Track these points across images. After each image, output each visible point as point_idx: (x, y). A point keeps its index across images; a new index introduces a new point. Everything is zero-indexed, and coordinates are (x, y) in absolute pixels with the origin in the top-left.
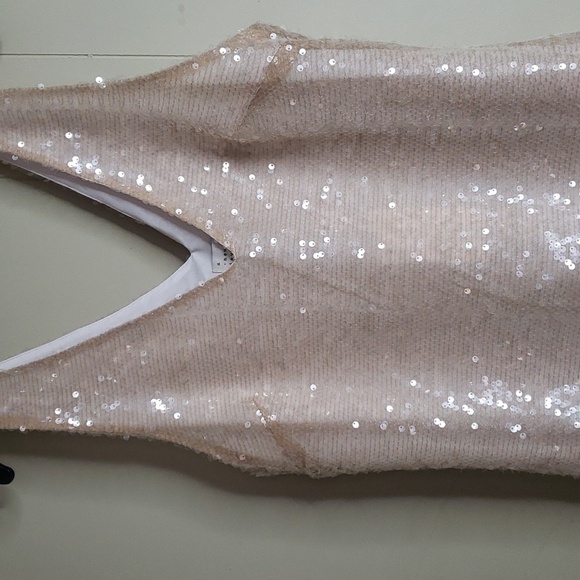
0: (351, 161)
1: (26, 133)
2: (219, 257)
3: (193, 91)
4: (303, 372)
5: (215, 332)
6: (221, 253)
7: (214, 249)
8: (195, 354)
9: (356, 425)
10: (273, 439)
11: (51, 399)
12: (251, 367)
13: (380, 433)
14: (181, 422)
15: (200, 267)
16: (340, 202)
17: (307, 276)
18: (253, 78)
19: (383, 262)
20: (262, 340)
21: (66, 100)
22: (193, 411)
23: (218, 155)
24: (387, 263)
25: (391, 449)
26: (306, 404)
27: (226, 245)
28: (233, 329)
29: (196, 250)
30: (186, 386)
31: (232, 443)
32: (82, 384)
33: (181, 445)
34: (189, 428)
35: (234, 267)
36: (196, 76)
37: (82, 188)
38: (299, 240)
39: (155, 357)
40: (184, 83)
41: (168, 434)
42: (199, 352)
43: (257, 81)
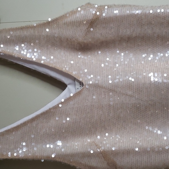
0: (126, 48)
1: (7, 45)
2: (78, 86)
3: (67, 24)
4: (113, 130)
5: (77, 114)
6: (79, 84)
7: (76, 82)
8: (70, 124)
9: (137, 149)
10: (103, 158)
11: (13, 146)
12: (92, 129)
13: (147, 152)
14: (64, 152)
15: (71, 90)
16: (123, 63)
17: (113, 89)
18: (89, 18)
19: (142, 82)
20: (96, 117)
21: (22, 32)
22: (69, 148)
23: (76, 49)
24: (144, 82)
25: (152, 159)
26: (115, 142)
27: (81, 80)
28: (84, 113)
29: (69, 84)
30: (66, 138)
31: (86, 161)
32: (25, 139)
33: (65, 163)
34: (68, 155)
35: (84, 88)
36: (68, 19)
37: (27, 64)
38: (108, 76)
39: (54, 126)
40: (64, 22)
41: (59, 158)
42: (71, 123)
43: (90, 18)
